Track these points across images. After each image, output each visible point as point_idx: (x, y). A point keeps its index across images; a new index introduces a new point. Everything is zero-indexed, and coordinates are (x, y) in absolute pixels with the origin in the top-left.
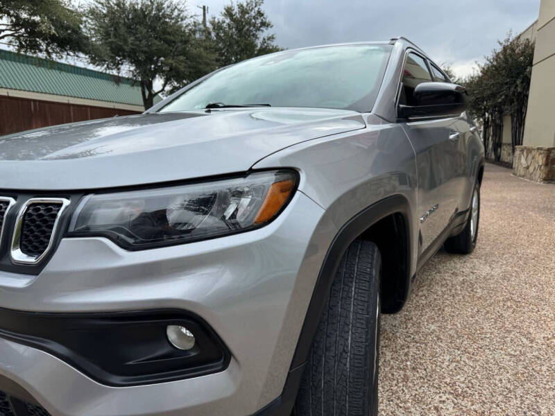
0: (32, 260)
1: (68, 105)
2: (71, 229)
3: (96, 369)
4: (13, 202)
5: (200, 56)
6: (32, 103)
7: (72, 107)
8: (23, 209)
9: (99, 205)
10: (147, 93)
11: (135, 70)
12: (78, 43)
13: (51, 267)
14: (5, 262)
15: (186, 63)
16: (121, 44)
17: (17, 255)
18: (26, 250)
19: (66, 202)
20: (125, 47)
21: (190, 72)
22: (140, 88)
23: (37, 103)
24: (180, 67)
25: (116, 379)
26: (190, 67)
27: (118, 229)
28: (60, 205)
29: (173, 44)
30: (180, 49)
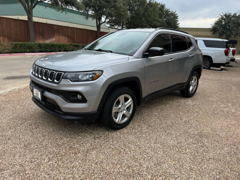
0: (58, 82)
1: (68, 27)
2: (64, 78)
3: (66, 100)
4: (55, 72)
5: (121, 8)
6: (55, 26)
7: (69, 28)
8: (57, 74)
9: (68, 74)
10: (98, 23)
11: (94, 13)
12: (73, 3)
13: (60, 83)
14: (54, 82)
15: (115, 11)
16: (89, 2)
17: (55, 81)
18: (57, 80)
19: (63, 73)
20: (91, 4)
21: (116, 15)
22: (96, 20)
23: (57, 26)
24: (112, 12)
25: (68, 102)
26: (116, 13)
27: (71, 78)
28: (62, 74)
29: (110, 3)
30: (113, 5)
